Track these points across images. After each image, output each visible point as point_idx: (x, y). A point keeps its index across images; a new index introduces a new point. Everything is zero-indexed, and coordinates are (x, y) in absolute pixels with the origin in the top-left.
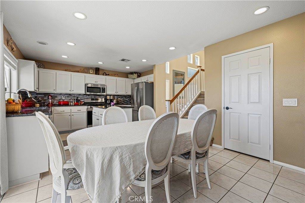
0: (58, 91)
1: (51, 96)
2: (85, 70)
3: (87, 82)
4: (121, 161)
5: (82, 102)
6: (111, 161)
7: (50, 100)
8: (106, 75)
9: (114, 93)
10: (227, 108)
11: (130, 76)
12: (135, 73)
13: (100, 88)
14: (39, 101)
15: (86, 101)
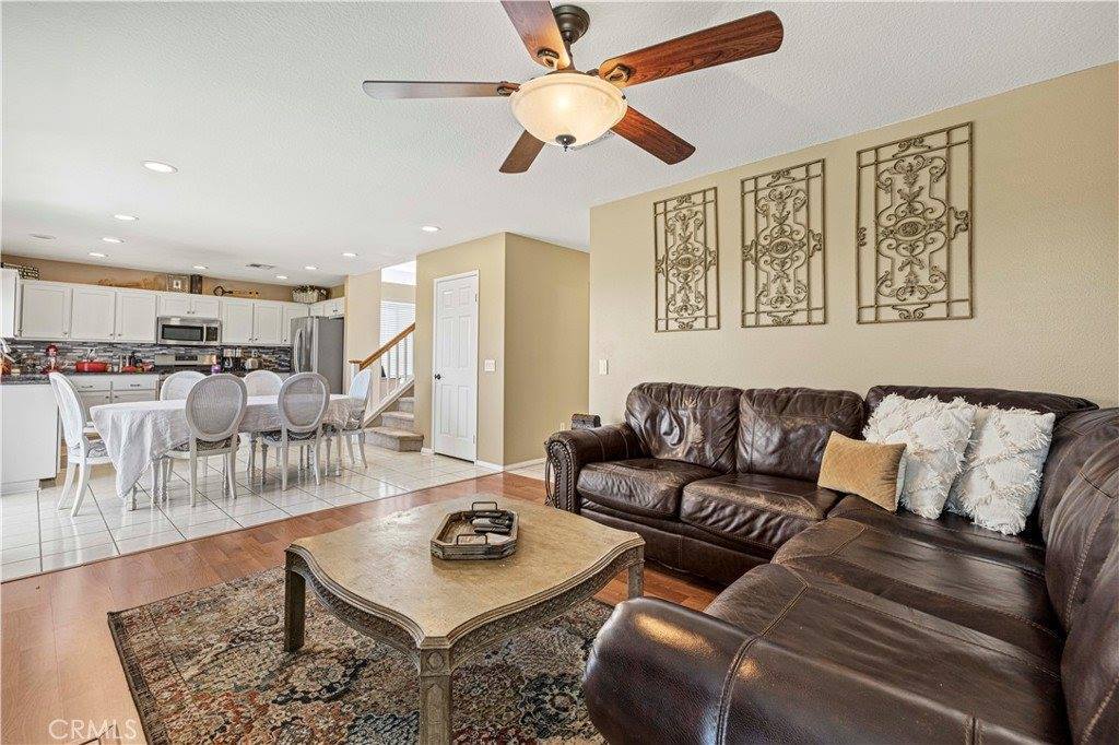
0: (77, 337)
1: (56, 350)
2: (160, 281)
3: (163, 313)
4: (155, 425)
5: (148, 364)
6: (141, 424)
7: (53, 360)
8: (224, 293)
9: (245, 341)
10: (438, 377)
11: (297, 295)
12: (313, 288)
13: (201, 328)
14: (19, 362)
15: (159, 361)
